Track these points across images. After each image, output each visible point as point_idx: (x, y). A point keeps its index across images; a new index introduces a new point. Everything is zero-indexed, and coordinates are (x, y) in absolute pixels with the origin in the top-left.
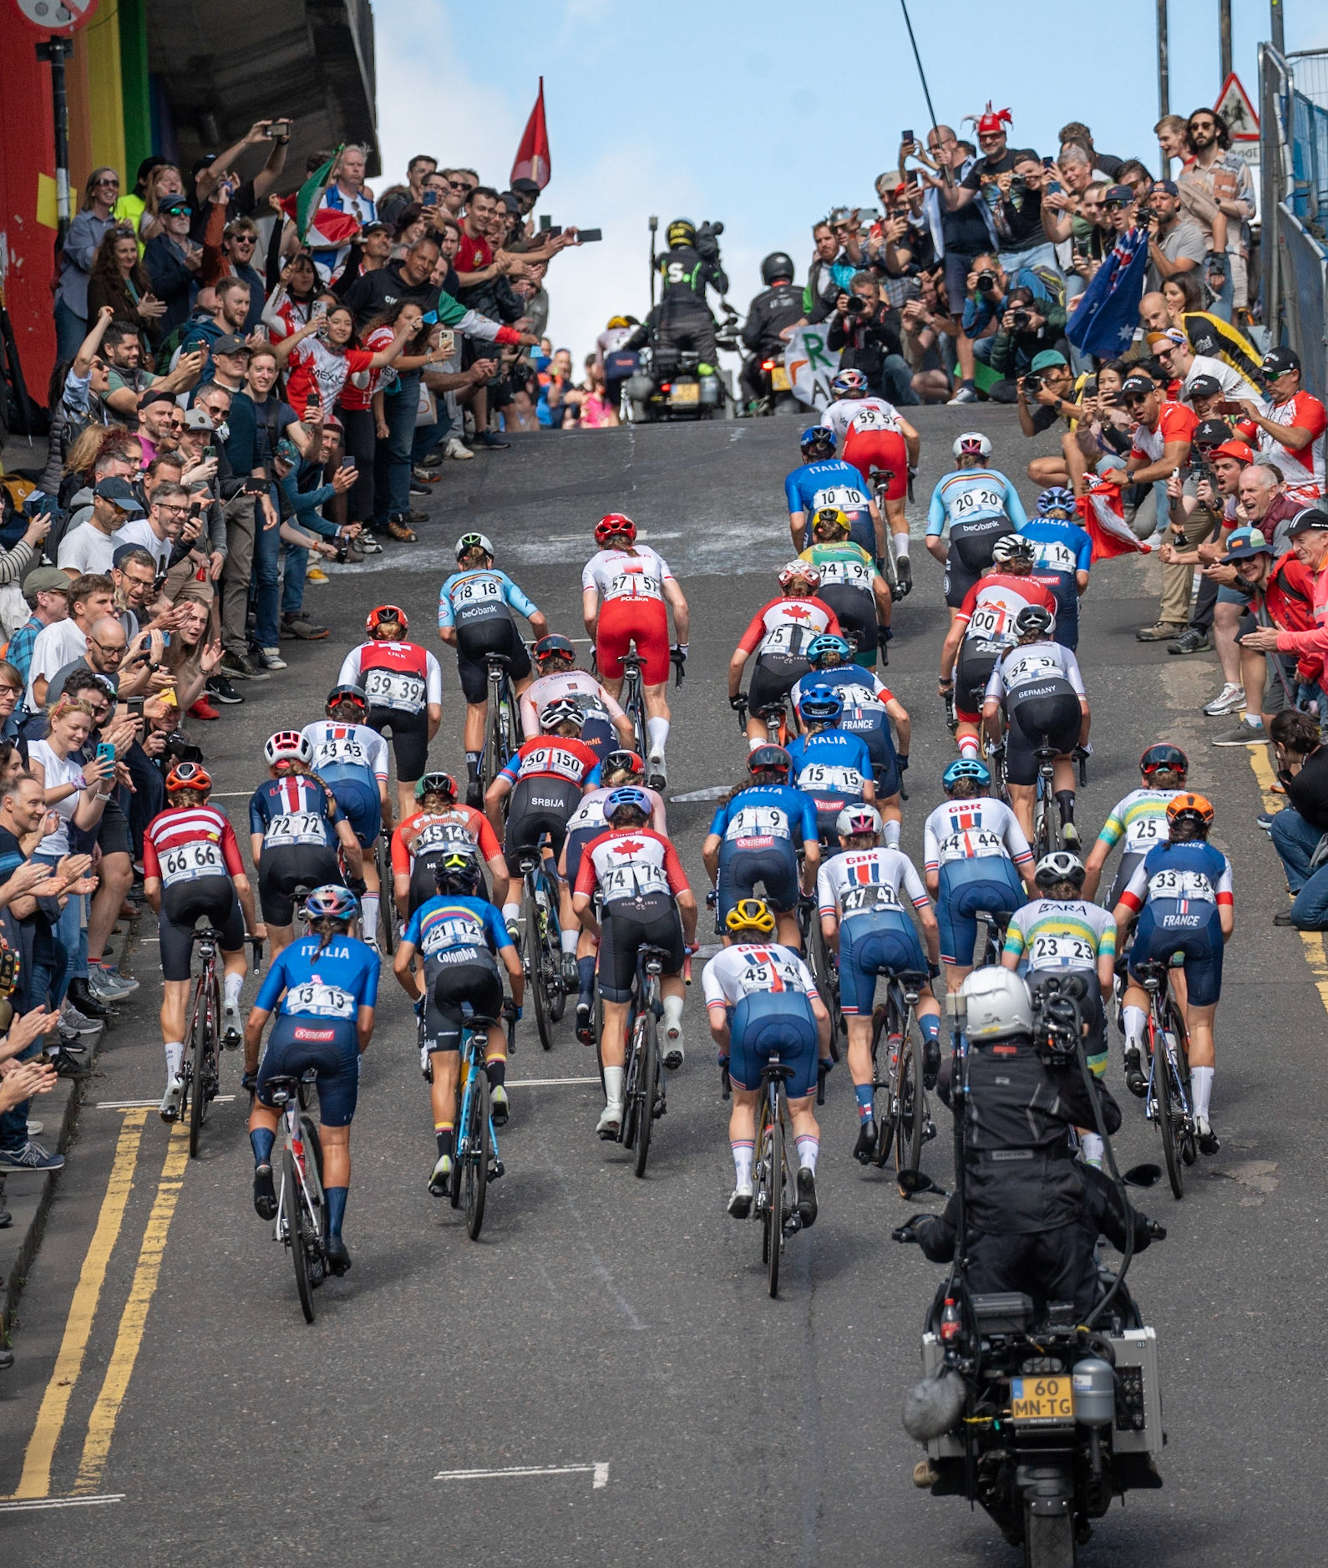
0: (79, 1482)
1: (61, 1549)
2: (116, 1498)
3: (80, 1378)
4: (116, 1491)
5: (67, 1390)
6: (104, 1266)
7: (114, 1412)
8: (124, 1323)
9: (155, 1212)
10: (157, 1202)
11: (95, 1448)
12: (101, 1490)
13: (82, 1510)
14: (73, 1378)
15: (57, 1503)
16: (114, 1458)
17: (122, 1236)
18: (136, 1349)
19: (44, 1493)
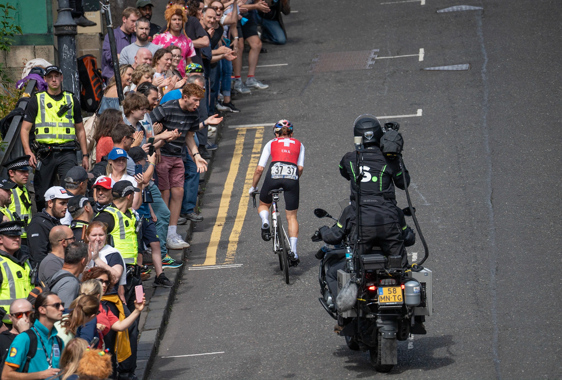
0: (226, 260)
1: (221, 283)
2: (240, 265)
3: (225, 224)
4: (240, 263)
5: (221, 228)
6: (233, 184)
7: (238, 235)
8: (240, 204)
9: (250, 165)
10: (251, 161)
11: (232, 248)
12: (234, 262)
13: (228, 269)
14: (223, 223)
15: (219, 267)
16: (238, 252)
17: (239, 174)
18: (245, 213)
19: (215, 264)
